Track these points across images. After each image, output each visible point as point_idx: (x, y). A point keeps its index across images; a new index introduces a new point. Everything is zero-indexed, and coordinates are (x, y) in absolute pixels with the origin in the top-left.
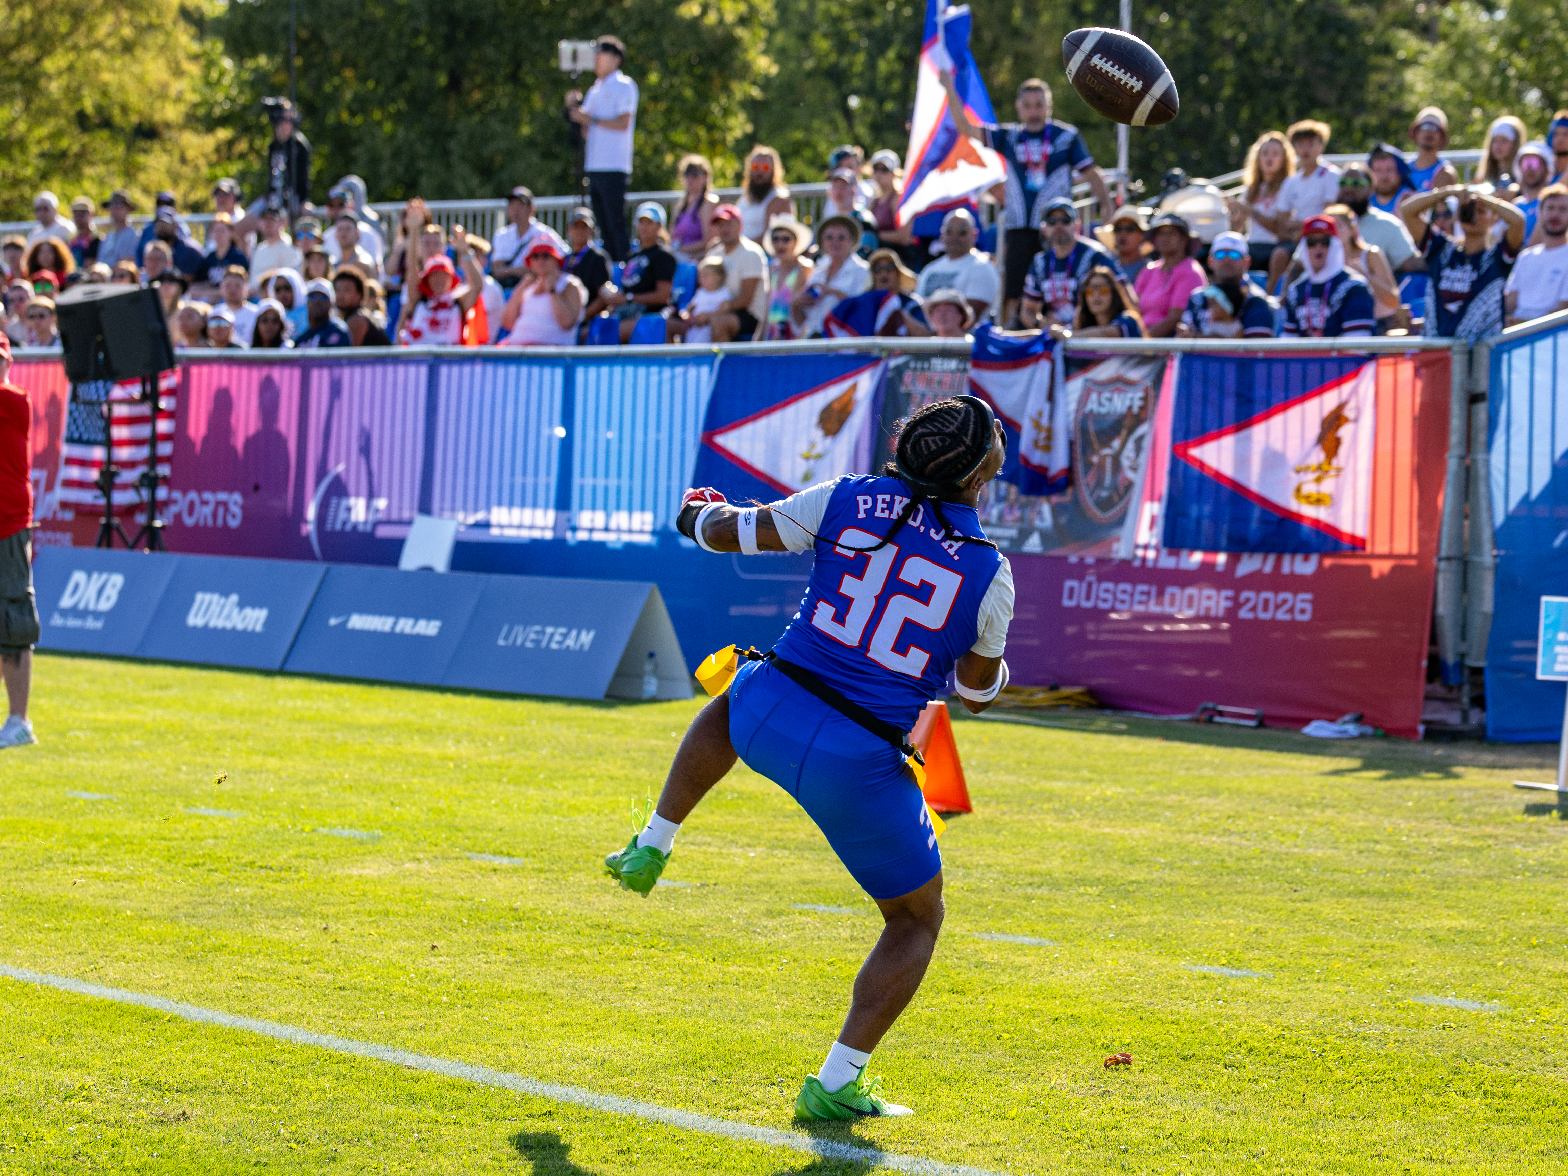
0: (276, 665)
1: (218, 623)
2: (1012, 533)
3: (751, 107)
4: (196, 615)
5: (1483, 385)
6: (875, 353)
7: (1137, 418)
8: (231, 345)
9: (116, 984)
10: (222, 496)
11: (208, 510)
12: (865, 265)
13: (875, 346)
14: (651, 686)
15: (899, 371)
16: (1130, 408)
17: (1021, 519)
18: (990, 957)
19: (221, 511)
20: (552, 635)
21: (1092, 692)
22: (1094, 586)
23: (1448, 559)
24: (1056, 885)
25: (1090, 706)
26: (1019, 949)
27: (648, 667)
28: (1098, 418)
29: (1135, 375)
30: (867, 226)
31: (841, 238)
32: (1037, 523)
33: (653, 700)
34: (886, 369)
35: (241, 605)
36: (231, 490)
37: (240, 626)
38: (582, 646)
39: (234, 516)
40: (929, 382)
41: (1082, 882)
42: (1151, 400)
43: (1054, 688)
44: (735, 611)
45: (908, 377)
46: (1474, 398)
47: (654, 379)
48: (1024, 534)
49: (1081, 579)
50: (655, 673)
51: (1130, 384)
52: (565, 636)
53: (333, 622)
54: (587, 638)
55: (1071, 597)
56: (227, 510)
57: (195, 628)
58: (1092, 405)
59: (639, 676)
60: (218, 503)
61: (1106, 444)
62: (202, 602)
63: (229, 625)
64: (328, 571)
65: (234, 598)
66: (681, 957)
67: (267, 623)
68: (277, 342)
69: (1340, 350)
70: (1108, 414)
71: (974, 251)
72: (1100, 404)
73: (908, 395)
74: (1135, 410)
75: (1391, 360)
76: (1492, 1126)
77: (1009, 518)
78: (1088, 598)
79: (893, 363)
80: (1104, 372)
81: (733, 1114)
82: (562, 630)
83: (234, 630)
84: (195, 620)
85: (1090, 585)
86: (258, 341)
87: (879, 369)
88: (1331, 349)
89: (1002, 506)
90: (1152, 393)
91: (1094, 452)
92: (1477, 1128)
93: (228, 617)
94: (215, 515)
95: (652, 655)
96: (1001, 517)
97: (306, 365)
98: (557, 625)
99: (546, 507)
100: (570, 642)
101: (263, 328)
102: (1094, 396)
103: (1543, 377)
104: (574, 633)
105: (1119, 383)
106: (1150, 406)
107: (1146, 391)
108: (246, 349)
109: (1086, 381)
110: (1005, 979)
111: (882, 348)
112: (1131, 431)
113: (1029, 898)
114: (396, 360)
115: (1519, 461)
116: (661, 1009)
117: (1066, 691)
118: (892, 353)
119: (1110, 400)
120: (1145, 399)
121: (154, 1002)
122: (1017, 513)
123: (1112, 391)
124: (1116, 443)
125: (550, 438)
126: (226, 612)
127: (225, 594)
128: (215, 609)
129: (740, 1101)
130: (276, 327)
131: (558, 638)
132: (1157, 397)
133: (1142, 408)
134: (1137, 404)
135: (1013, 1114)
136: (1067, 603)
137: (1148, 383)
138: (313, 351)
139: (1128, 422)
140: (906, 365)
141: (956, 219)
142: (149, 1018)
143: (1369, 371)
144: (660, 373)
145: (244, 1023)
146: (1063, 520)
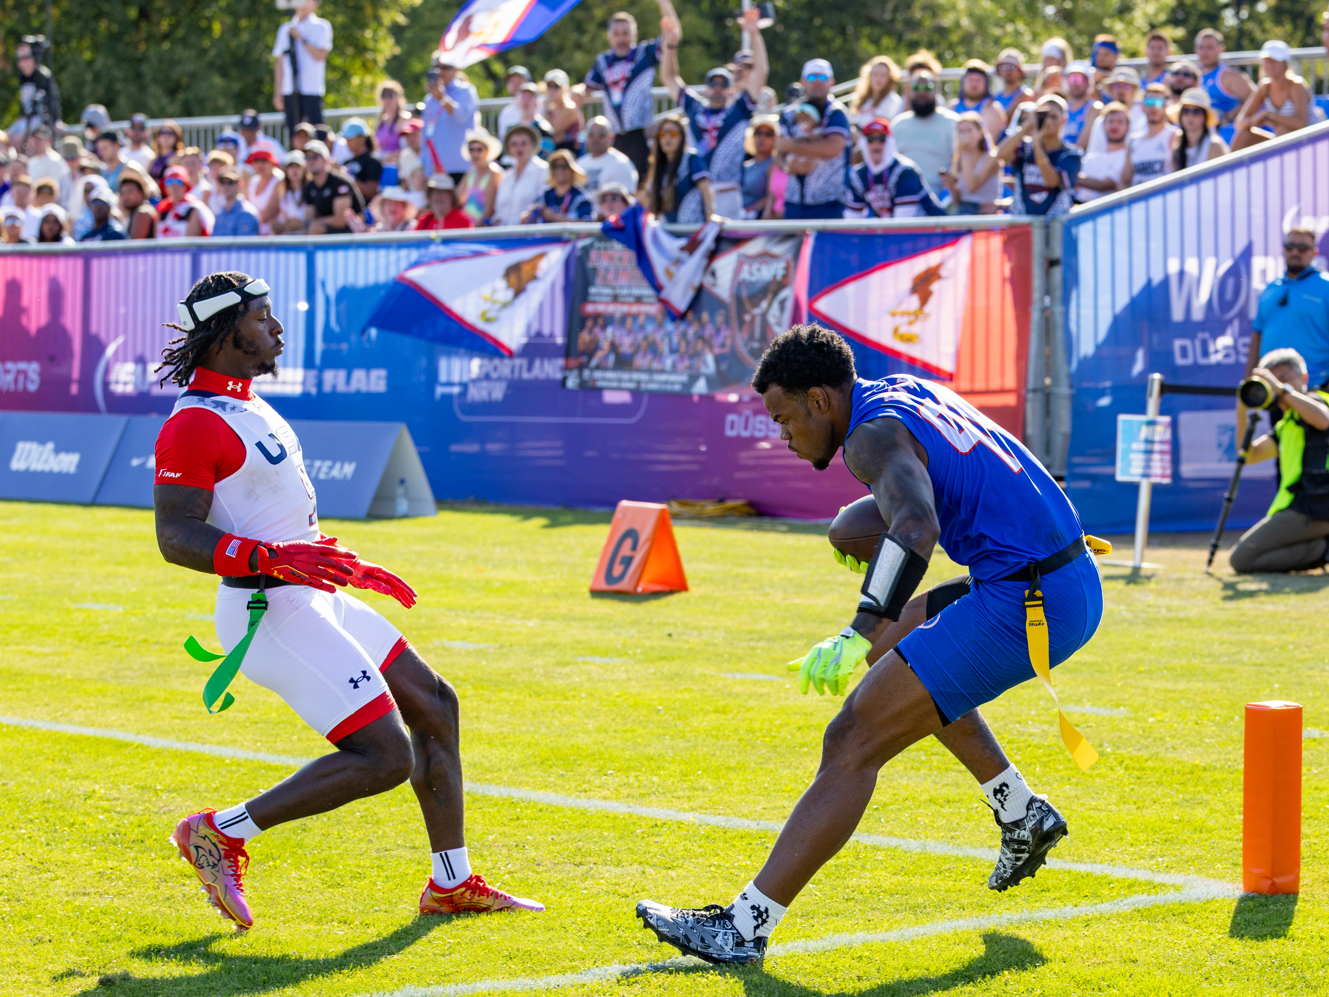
0: (89, 498)
1: (37, 466)
2: (683, 378)
3: (397, 31)
4: (19, 460)
5: (1057, 251)
6: (566, 236)
7: (778, 285)
8: (21, 241)
9: (81, 724)
10: (22, 366)
11: (10, 378)
12: (544, 165)
13: (565, 231)
14: (403, 506)
15: (586, 250)
16: (775, 277)
17: (690, 367)
18: (738, 689)
19: (21, 378)
20: (320, 468)
21: (751, 504)
22: (751, 420)
23: (1035, 391)
24: (771, 639)
25: (750, 515)
26: (756, 683)
27: (400, 491)
28: (748, 284)
29: (779, 249)
30: (544, 134)
31: (524, 144)
32: (703, 370)
33: (405, 516)
34: (573, 250)
35: (57, 451)
36: (29, 359)
37: (56, 469)
38: (345, 476)
39: (32, 382)
40: (611, 258)
41: (790, 637)
42: (791, 270)
43: (721, 501)
44: (455, 448)
45: (593, 254)
46: (1052, 263)
47: (382, 261)
48: (693, 379)
49: (740, 414)
50: (406, 495)
51: (774, 257)
52: (331, 468)
53: (135, 462)
54: (349, 469)
55: (732, 427)
56: (26, 377)
57: (18, 473)
58: (745, 275)
59: (392, 499)
60: (19, 372)
61: (756, 305)
62: (23, 451)
63: (47, 468)
64: (128, 423)
65: (50, 446)
66: (504, 695)
67: (80, 465)
68: (57, 238)
69: (943, 227)
70: (757, 282)
71: (612, 151)
72: (751, 274)
73: (595, 270)
74: (779, 278)
75: (983, 234)
76: (1136, 787)
77: (681, 366)
78: (746, 428)
79: (581, 244)
80: (752, 248)
81: (583, 795)
82: (328, 463)
83: (51, 473)
84: (17, 464)
85: (747, 419)
86: (42, 238)
87: (568, 248)
88: (936, 226)
89: (675, 357)
90: (792, 264)
91: (746, 312)
92: (1127, 789)
93: (46, 462)
94: (16, 381)
95: (402, 482)
96: (674, 366)
97: (87, 256)
98: (323, 459)
99: (295, 366)
100: (335, 473)
101: (46, 228)
102: (746, 268)
103: (1104, 245)
104: (338, 466)
105: (765, 257)
106: (791, 274)
107: (788, 262)
108: (34, 246)
109: (740, 256)
110: (752, 703)
111: (571, 232)
112: (775, 294)
113: (753, 649)
114: (164, 250)
115: (1087, 312)
116: (504, 730)
117: (730, 503)
118: (580, 236)
119: (759, 270)
120: (787, 269)
121: (120, 736)
122: (687, 363)
123: (761, 263)
124: (764, 304)
125: (297, 311)
126: (44, 457)
127: (43, 441)
128: (34, 455)
129: (585, 786)
130: (56, 228)
131: (324, 469)
132: (796, 266)
133: (785, 276)
134: (780, 273)
135: (789, 788)
136: (729, 433)
137: (789, 256)
138: (96, 244)
139: (773, 288)
140: (591, 245)
141: (596, 125)
142: (122, 745)
143: (965, 243)
144: (387, 256)
145: (195, 747)
146: (724, 367)
